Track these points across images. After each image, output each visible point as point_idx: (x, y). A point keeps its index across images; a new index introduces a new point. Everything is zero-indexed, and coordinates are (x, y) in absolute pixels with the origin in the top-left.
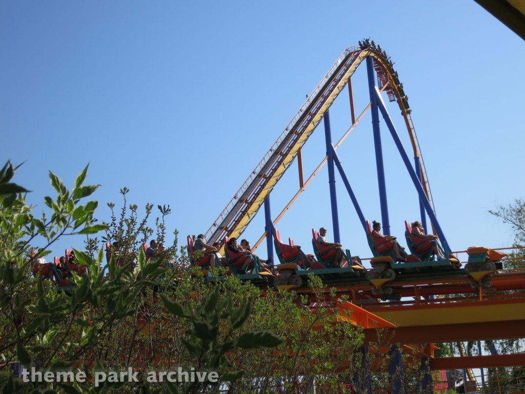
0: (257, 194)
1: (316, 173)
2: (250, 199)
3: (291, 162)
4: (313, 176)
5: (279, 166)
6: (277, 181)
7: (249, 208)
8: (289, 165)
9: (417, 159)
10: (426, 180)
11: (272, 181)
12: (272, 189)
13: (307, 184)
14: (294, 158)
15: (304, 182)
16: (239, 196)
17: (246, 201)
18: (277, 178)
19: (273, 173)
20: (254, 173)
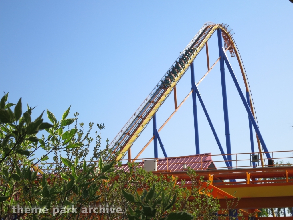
0: (148, 113)
1: (185, 101)
2: (144, 115)
3: (170, 93)
4: (183, 102)
5: (162, 96)
6: (161, 105)
7: (143, 121)
8: (169, 95)
9: (247, 93)
10: (253, 106)
11: (158, 105)
12: (158, 110)
13: (179, 107)
14: (171, 91)
15: (177, 106)
16: (137, 114)
17: (141, 117)
18: (160, 103)
19: (158, 100)
20: (146, 99)
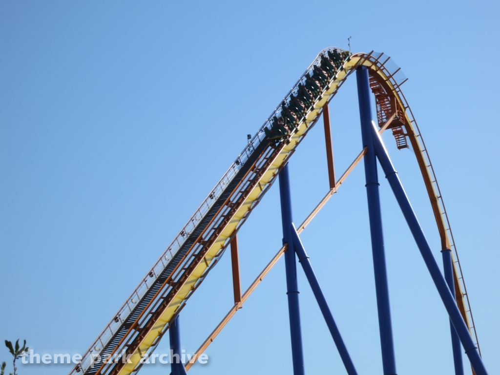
0: (157, 314)
1: (263, 277)
2: (143, 322)
3: (218, 255)
4: (259, 282)
5: (196, 263)
6: (193, 289)
7: (141, 339)
8: (216, 262)
9: (446, 252)
10: (462, 291)
11: (184, 289)
12: (184, 304)
13: (247, 296)
14: (223, 248)
15: (242, 293)
16: (124, 316)
17: (136, 327)
18: (192, 284)
19: (185, 276)
20: (151, 274)
